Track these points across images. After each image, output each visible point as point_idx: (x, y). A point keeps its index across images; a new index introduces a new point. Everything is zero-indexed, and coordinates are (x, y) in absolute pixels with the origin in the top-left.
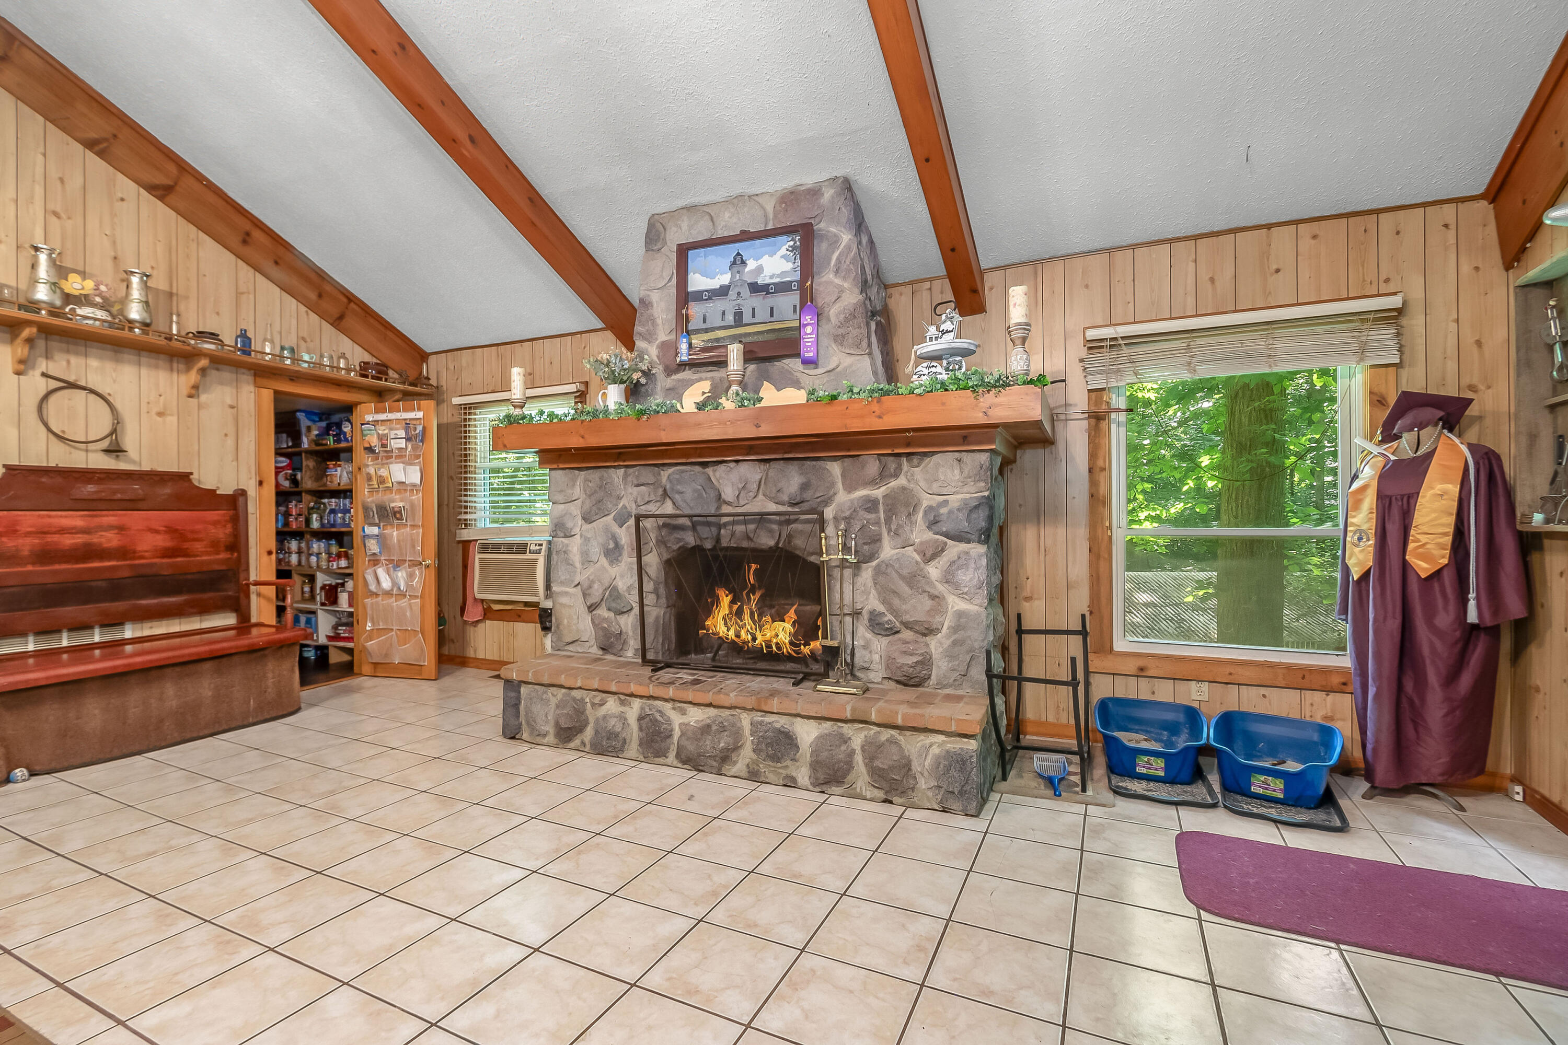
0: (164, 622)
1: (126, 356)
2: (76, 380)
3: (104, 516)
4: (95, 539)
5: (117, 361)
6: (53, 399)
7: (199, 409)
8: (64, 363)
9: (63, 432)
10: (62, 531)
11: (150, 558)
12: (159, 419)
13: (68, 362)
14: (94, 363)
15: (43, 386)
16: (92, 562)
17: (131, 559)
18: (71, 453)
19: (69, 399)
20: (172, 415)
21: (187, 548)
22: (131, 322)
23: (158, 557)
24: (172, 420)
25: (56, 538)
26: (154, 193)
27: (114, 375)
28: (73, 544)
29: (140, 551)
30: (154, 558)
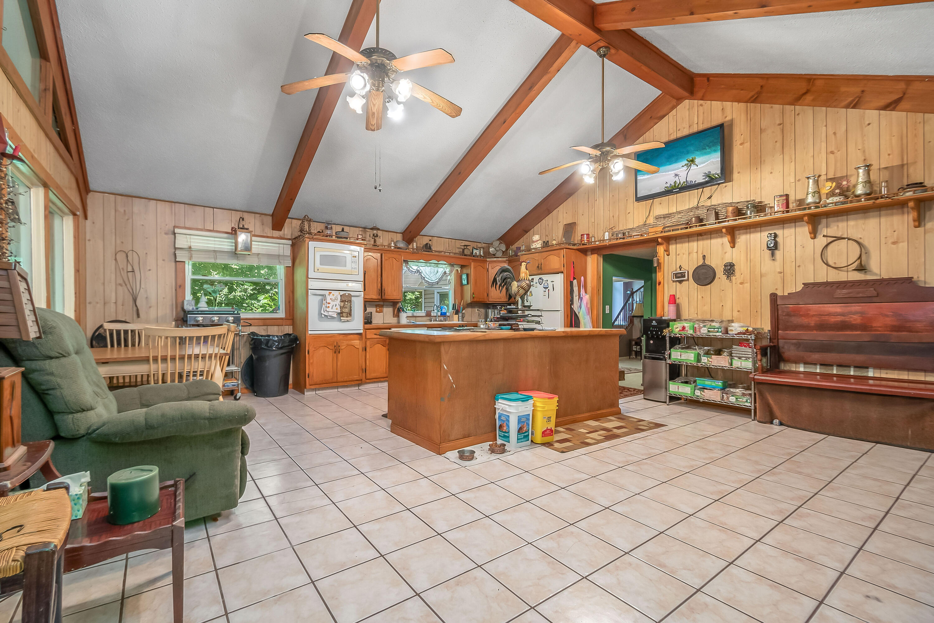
0: (896, 372)
1: (871, 214)
2: (842, 235)
3: (851, 306)
4: (846, 319)
5: (866, 218)
6: (830, 247)
7: (925, 233)
8: (836, 228)
9: (835, 263)
10: (830, 314)
11: (882, 331)
12: (893, 246)
13: (838, 226)
14: (852, 223)
15: (824, 241)
16: (847, 331)
17: (868, 331)
18: (839, 274)
19: (838, 246)
20: (903, 242)
21: (910, 327)
22: (858, 196)
23: (888, 331)
24: (903, 245)
25: (826, 318)
26: (888, 109)
27: (863, 227)
28: (835, 321)
29: (875, 327)
30: (885, 331)
